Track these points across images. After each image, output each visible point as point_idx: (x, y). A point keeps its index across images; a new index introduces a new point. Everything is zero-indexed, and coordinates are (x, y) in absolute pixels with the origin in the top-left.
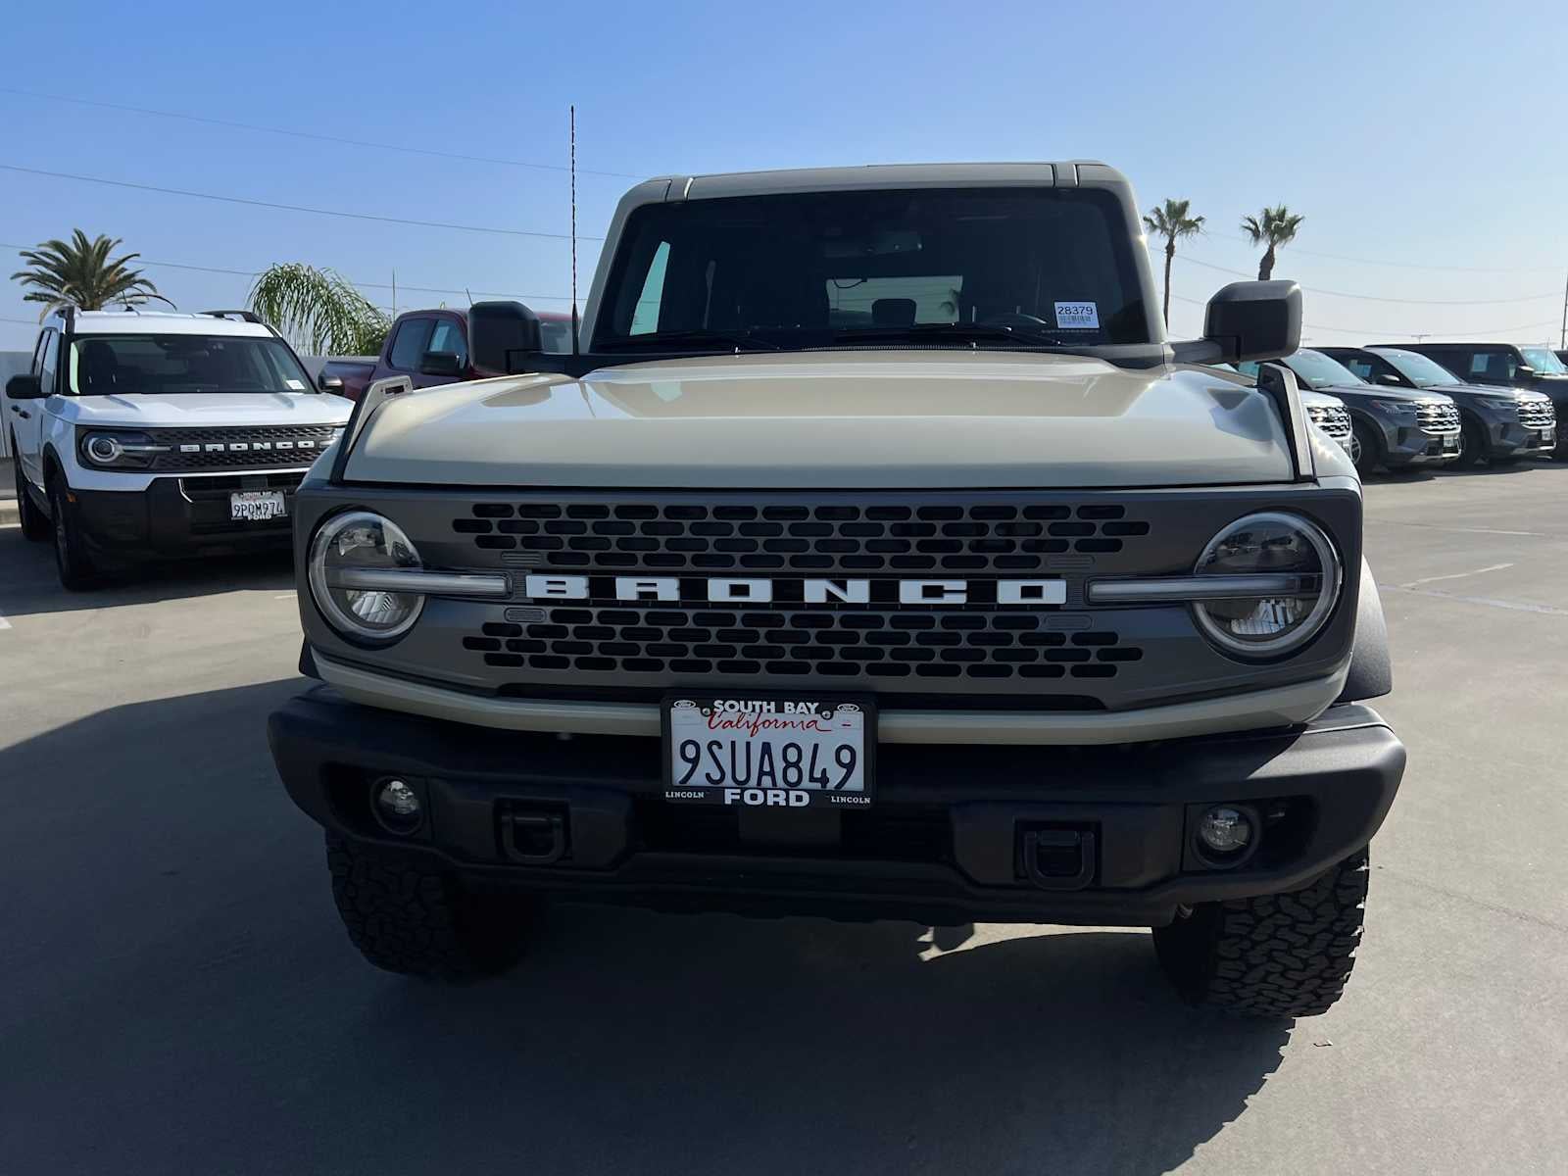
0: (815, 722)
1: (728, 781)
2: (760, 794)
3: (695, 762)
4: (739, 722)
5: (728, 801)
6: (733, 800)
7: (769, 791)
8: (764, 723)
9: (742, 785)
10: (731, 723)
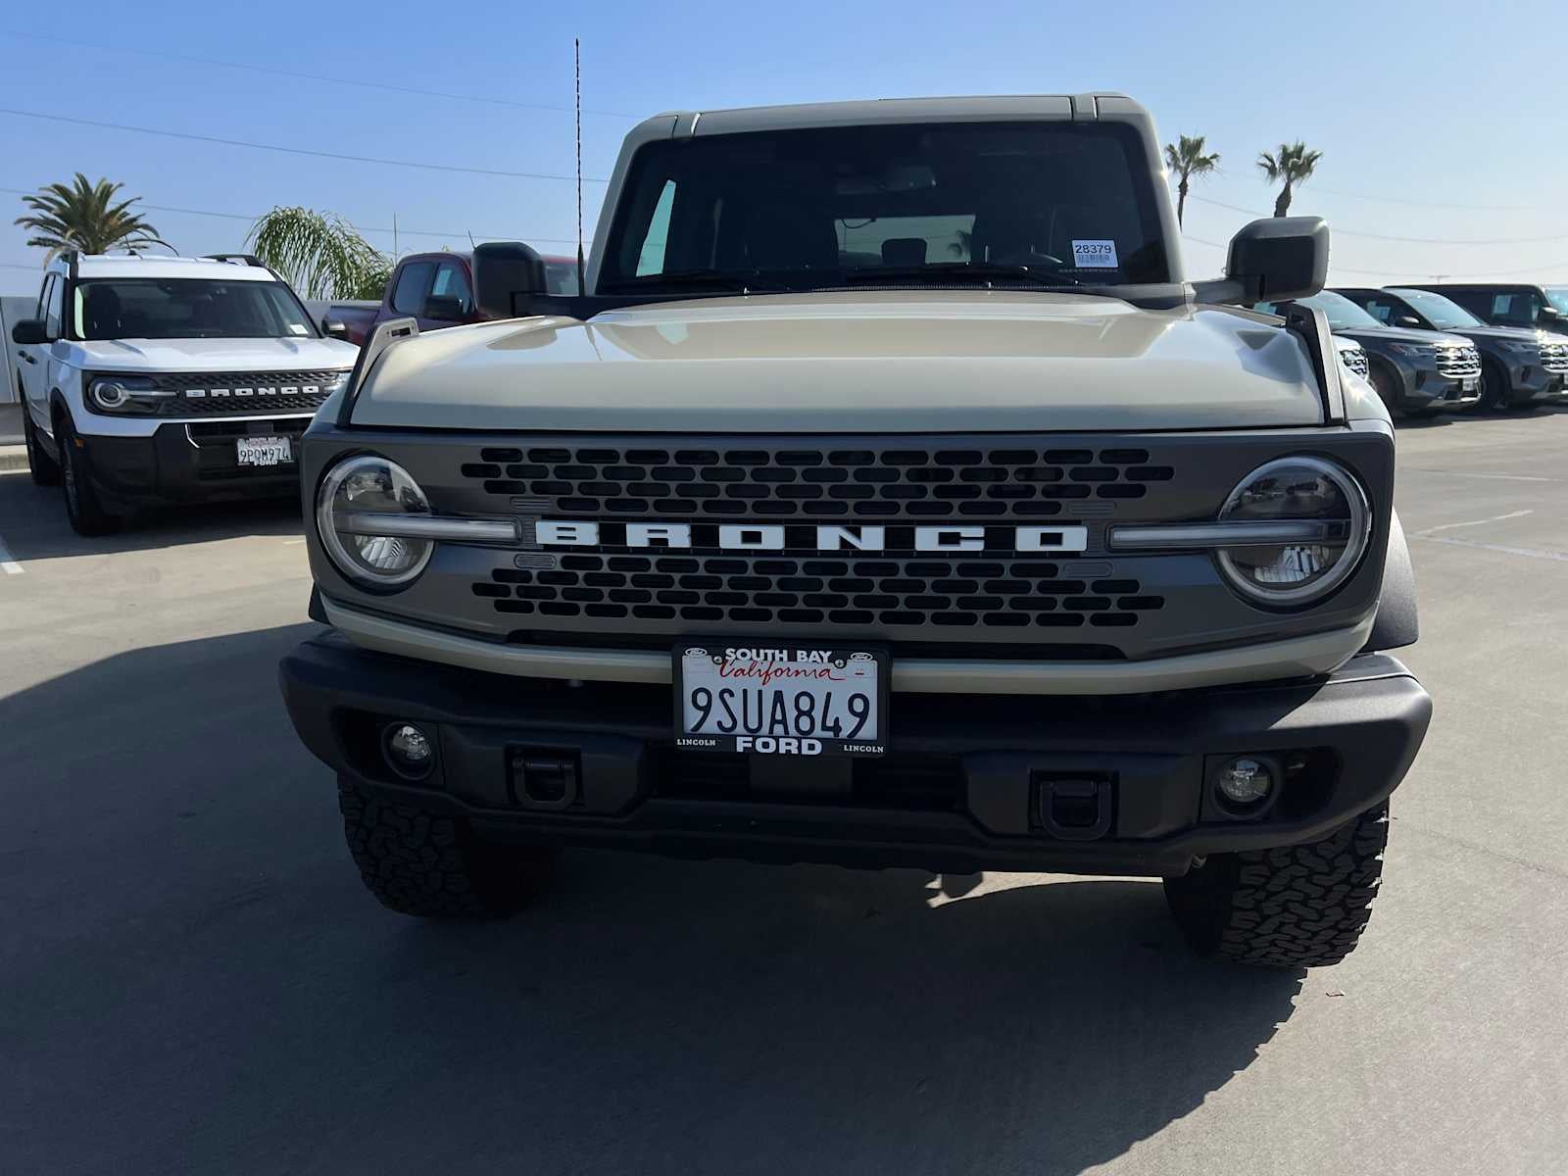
0: (828, 671)
1: (740, 729)
2: (772, 743)
3: (707, 710)
4: (751, 670)
5: (740, 749)
6: (745, 748)
7: (780, 739)
8: (776, 671)
9: (754, 734)
10: (743, 671)
